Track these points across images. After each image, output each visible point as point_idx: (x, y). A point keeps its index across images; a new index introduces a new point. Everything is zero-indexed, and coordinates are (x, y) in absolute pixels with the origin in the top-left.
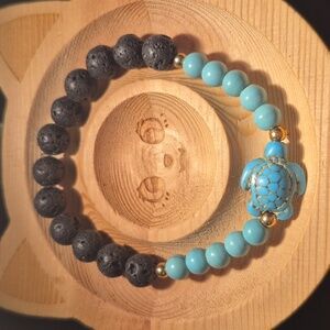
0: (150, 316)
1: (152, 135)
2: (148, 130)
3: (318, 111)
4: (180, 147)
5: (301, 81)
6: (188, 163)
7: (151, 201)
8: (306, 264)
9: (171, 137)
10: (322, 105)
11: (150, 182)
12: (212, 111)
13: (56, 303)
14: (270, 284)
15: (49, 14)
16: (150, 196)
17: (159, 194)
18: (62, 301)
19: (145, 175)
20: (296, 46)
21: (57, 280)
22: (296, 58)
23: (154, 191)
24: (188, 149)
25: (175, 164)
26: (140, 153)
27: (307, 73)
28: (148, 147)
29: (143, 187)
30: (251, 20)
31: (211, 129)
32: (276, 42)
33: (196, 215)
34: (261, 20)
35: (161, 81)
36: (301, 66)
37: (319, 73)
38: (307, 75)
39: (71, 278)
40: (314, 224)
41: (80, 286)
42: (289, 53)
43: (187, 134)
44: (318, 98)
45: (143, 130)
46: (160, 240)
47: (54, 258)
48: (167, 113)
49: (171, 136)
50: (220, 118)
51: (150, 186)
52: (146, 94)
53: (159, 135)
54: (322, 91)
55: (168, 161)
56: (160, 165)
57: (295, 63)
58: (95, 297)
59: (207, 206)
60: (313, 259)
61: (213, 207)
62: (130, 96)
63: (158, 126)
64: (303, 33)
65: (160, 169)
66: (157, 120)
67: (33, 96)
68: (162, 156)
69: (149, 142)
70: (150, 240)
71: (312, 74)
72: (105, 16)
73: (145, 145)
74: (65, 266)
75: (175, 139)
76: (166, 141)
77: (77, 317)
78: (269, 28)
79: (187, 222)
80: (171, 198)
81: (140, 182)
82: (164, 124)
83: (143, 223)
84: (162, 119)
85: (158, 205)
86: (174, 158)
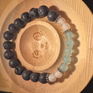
1: (38, 38)
2: (36, 36)
3: (88, 33)
4: (46, 42)
5: (83, 23)
6: (48, 47)
7: (36, 58)
8: (82, 80)
9: (43, 39)
11: (36, 52)
12: (56, 31)
13: (6, 87)
14: (71, 86)
16: (36, 56)
17: (39, 56)
18: (8, 87)
19: (35, 50)
20: (83, 12)
21: (7, 80)
22: (82, 16)
23: (38, 55)
24: (48, 43)
25: (44, 47)
26: (34, 43)
27: (85, 21)
28: (36, 41)
29: (34, 54)
30: (69, 3)
31: (55, 37)
32: (76, 11)
33: (49, 63)
34: (72, 4)
35: (41, 21)
36: (84, 18)
37: (89, 21)
39: (11, 80)
40: (85, 68)
41: (14, 83)
42: (80, 14)
43: (48, 38)
44: (89, 29)
45: (35, 36)
47: (6, 74)
50: (58, 33)
51: (36, 54)
53: (40, 38)
54: (90, 27)
55: (42, 46)
56: (40, 47)
57: (82, 17)
58: (18, 86)
59: (53, 60)
60: (84, 79)
61: (55, 61)
63: (39, 35)
64: (85, 8)
65: (39, 48)
66: (39, 33)
67: (3, 24)
68: (40, 44)
69: (37, 40)
70: (35, 70)
73: (35, 40)
74: (10, 76)
75: (44, 39)
76: (42, 40)
78: (74, 6)
79: (46, 65)
80: (42, 57)
81: (33, 52)
82: (41, 35)
83: (34, 64)
84: (41, 33)
85: (38, 59)
86: (44, 45)
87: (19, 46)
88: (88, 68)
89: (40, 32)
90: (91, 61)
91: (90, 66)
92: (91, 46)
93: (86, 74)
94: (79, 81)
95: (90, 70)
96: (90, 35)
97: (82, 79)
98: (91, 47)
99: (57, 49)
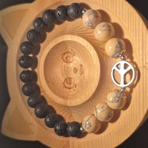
2: (66, 58)
3: (137, 44)
4: (80, 64)
5: (129, 31)
6: (84, 71)
7: (69, 88)
8: (135, 113)
9: (76, 61)
11: (68, 80)
12: (92, 47)
15: (24, 10)
16: (68, 86)
17: (72, 85)
18: (33, 133)
19: (66, 77)
20: (127, 16)
21: (31, 124)
23: (70, 84)
24: (83, 64)
25: (78, 72)
27: (132, 27)
29: (65, 82)
30: (107, 6)
32: (118, 15)
33: (87, 93)
34: (111, 6)
35: (70, 35)
37: (137, 27)
38: (132, 29)
39: (36, 123)
42: (124, 19)
43: (83, 58)
44: (137, 38)
45: (64, 58)
46: (72, 105)
47: (29, 114)
48: (74, 49)
50: (95, 50)
51: (69, 82)
52: (64, 42)
53: (71, 59)
55: (75, 70)
56: (72, 72)
57: (127, 24)
58: (46, 131)
59: (92, 89)
61: (94, 89)
62: (58, 42)
63: (70, 55)
64: (129, 10)
66: (70, 52)
68: (73, 68)
69: (67, 62)
70: (68, 105)
71: (134, 28)
73: (66, 64)
75: (78, 61)
77: (39, 140)
78: (115, 9)
79: (83, 97)
80: (77, 87)
81: (64, 80)
83: (65, 97)
84: (72, 52)
85: (72, 90)
86: (78, 69)
87: (43, 74)
88: (141, 95)
90: (144, 85)
91: (145, 92)
92: (143, 63)
95: (145, 97)
96: (141, 47)
98: (143, 65)
99: (96, 73)
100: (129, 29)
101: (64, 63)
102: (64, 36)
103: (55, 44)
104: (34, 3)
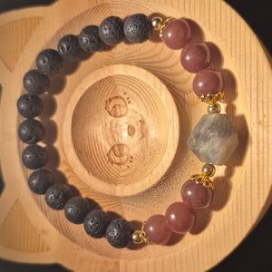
0: (119, 258)
1: (118, 110)
2: (114, 107)
3: (248, 82)
4: (140, 118)
5: (234, 59)
6: (147, 131)
7: (118, 164)
10: (251, 77)
11: (117, 148)
12: (164, 87)
13: (43, 251)
15: (34, 18)
16: (117, 160)
17: (124, 158)
18: (48, 249)
19: (113, 143)
20: (229, 31)
21: (44, 232)
22: (229, 41)
23: (121, 155)
25: (137, 133)
26: (109, 125)
28: (115, 120)
29: (112, 152)
31: (164, 102)
32: (213, 29)
35: (123, 65)
36: (234, 47)
37: (248, 52)
38: (238, 54)
39: (55, 230)
40: (248, 174)
41: (62, 236)
42: (224, 37)
43: (146, 107)
44: (248, 72)
45: (110, 107)
46: (125, 195)
47: (41, 214)
48: (129, 92)
49: (133, 110)
51: (118, 152)
52: (111, 77)
53: (124, 110)
54: (251, 65)
55: (131, 131)
56: (125, 134)
57: (229, 45)
58: (74, 245)
59: (163, 165)
62: (99, 79)
63: (122, 103)
64: (233, 20)
65: (124, 138)
66: (122, 98)
68: (126, 127)
69: (115, 116)
70: (117, 195)
71: (242, 53)
72: (78, 17)
73: (112, 118)
74: (50, 220)
75: (136, 113)
76: (129, 114)
77: (60, 262)
78: (207, 18)
80: (134, 161)
81: (109, 148)
82: (127, 101)
83: (112, 181)
84: (125, 97)
85: (124, 167)
86: (136, 127)
87: (70, 137)
88: (255, 175)
89: (122, 95)
90: (261, 156)
91: (261, 168)
93: (251, 189)
94: (235, 212)
95: (261, 179)
96: (254, 87)
97: (243, 203)
98: (258, 119)
100: (234, 54)
101: (110, 118)
102: (111, 67)
103: (94, 81)
104: (55, 6)
